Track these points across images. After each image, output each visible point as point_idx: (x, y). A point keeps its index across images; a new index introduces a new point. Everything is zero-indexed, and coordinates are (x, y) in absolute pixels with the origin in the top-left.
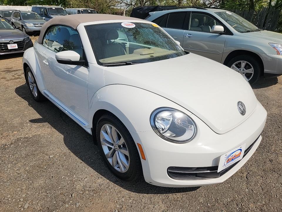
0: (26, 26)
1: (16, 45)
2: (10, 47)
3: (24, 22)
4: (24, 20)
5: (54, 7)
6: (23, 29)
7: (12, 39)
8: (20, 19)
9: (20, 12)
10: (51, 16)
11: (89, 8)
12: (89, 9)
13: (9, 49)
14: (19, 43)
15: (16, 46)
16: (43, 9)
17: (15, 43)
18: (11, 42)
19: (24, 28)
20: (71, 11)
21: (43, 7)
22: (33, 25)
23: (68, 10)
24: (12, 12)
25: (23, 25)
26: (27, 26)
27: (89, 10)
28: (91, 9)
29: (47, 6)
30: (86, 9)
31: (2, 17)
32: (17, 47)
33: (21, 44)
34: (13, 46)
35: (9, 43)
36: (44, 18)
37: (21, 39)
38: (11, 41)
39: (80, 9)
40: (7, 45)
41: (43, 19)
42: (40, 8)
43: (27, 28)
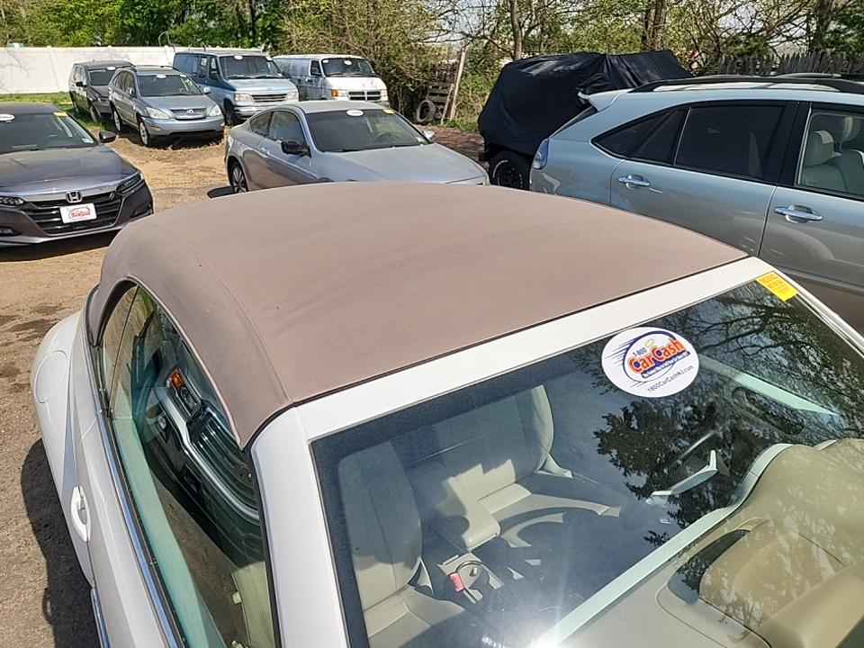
0: (148, 117)
1: (91, 206)
2: (67, 215)
3: (144, 105)
4: (144, 98)
5: (239, 54)
6: (141, 124)
7: (76, 189)
8: (134, 95)
9: (135, 71)
10: (230, 82)
11: (349, 53)
12: (348, 56)
13: (65, 221)
14: (100, 200)
15: (89, 211)
16: (205, 60)
17: (86, 200)
18: (72, 198)
19: (143, 122)
20: (292, 63)
21: (206, 53)
22: (170, 114)
23: (283, 61)
24: (113, 68)
25: (141, 113)
26: (152, 116)
27: (347, 59)
28: (352, 56)
29: (219, 51)
30: (339, 56)
31: (85, 86)
32: (93, 216)
33: (110, 201)
34: (80, 210)
35: (65, 200)
36: (206, 89)
37: (110, 186)
38: (73, 194)
39: (320, 57)
40: (58, 209)
41: (202, 94)
42: (197, 55)
43: (154, 126)
